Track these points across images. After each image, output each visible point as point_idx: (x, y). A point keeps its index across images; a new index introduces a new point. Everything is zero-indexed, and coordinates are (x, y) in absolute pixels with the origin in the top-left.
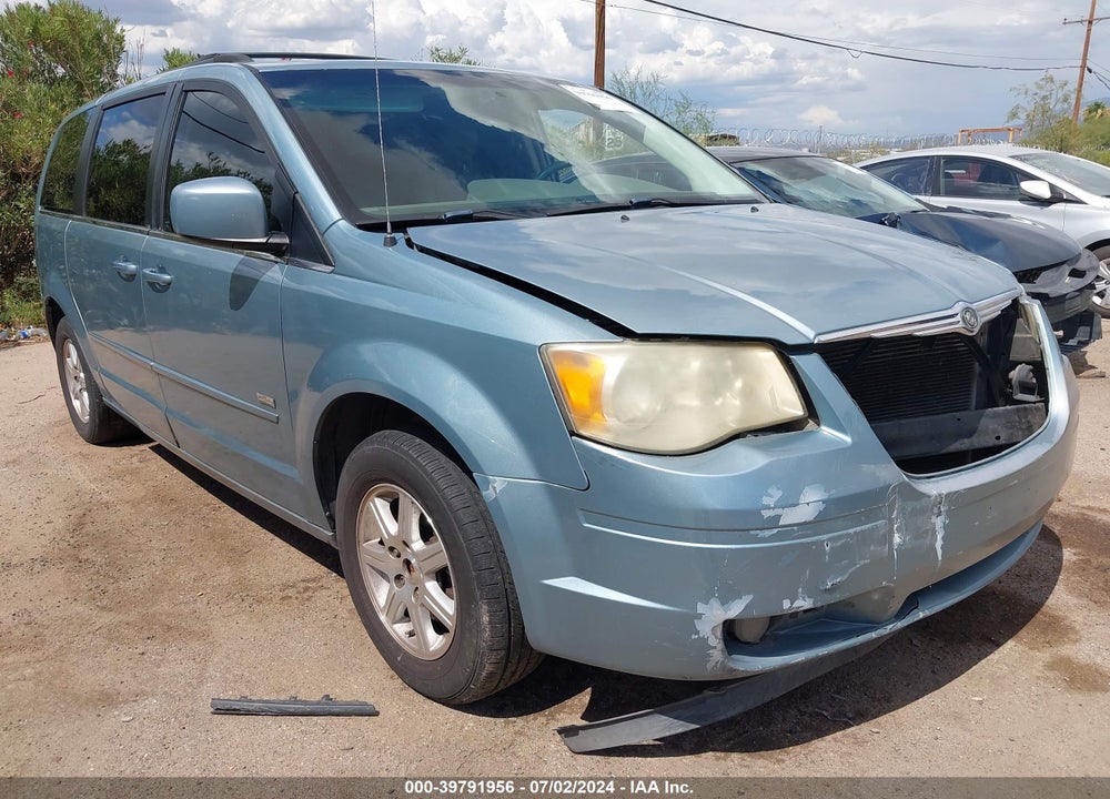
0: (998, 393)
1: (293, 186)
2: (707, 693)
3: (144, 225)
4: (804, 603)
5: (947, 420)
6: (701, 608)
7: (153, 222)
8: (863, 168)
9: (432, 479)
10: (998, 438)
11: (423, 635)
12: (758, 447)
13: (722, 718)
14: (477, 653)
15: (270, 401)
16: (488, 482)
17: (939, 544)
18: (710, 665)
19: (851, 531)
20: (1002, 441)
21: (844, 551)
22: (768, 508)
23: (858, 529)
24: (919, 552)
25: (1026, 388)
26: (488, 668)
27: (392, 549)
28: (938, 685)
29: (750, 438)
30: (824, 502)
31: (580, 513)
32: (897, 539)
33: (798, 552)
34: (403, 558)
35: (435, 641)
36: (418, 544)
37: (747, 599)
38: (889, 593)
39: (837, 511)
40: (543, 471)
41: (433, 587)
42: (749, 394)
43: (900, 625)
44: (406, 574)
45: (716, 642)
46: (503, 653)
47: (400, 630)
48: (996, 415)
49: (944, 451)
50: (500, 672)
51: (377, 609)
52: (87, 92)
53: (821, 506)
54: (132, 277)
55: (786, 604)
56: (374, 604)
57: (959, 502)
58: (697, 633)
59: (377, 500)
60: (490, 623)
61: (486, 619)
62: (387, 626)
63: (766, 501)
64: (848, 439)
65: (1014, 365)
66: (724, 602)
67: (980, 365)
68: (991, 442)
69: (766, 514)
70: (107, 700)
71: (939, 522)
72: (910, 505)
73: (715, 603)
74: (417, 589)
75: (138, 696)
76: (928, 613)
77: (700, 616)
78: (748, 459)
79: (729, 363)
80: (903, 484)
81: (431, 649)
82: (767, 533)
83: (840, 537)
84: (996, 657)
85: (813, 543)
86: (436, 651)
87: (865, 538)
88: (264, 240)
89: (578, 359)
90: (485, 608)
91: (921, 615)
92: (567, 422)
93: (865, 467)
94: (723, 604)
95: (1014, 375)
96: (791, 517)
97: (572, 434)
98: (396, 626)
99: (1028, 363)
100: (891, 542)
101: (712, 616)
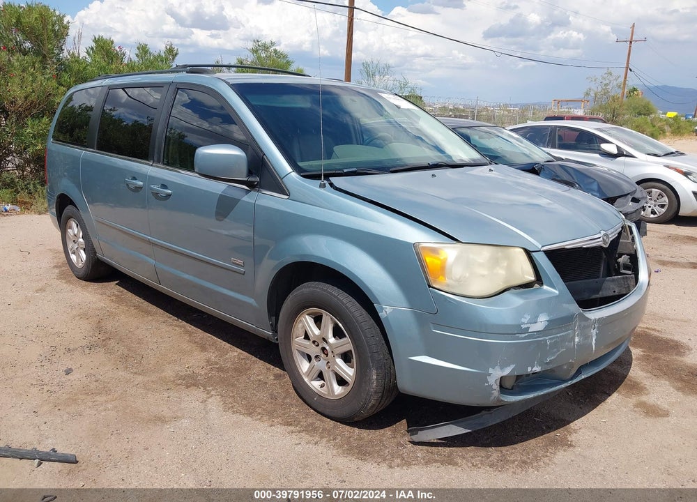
0: (613, 270)
1: (262, 151)
2: (483, 412)
3: (147, 160)
4: (537, 369)
5: (591, 282)
6: (491, 371)
7: (156, 159)
8: (511, 130)
9: (347, 307)
10: (614, 292)
11: (331, 385)
12: (517, 294)
13: (490, 424)
14: (368, 394)
15: (241, 262)
16: (382, 309)
17: (594, 342)
18: (492, 398)
19: (558, 335)
20: (616, 293)
21: (555, 345)
22: (524, 324)
23: (561, 334)
24: (585, 346)
25: (626, 267)
26: (373, 402)
27: (314, 342)
28: (584, 414)
29: (513, 290)
30: (548, 321)
31: (431, 325)
32: (577, 339)
33: (536, 344)
34: (320, 346)
35: (338, 390)
36: (332, 340)
37: (512, 366)
38: (571, 365)
39: (553, 325)
40: (412, 304)
41: (340, 361)
42: (509, 268)
43: (574, 381)
44: (323, 355)
45: (496, 387)
46: (380, 394)
47: (316, 385)
48: (613, 280)
49: (591, 298)
50: (377, 404)
51: (302, 374)
52: (49, 62)
53: (547, 323)
54: (138, 189)
55: (529, 369)
56: (300, 371)
57: (603, 322)
58: (488, 382)
59: (307, 316)
60: (377, 379)
61: (375, 377)
62: (307, 383)
63: (524, 320)
64: (557, 292)
65: (620, 255)
66: (502, 368)
67: (606, 255)
68: (611, 294)
69: (523, 326)
70: (160, 420)
71: (594, 332)
72: (583, 323)
73: (497, 368)
74: (328, 362)
75: (176, 418)
76: (586, 376)
77: (490, 375)
78: (515, 301)
79: (500, 254)
80: (580, 314)
81: (336, 394)
82: (523, 336)
83: (554, 338)
84: (610, 400)
85: (541, 341)
86: (338, 395)
87: (563, 339)
88: (246, 179)
89: (434, 251)
90: (374, 372)
91: (583, 377)
92: (428, 281)
93: (564, 305)
94: (501, 369)
95: (620, 260)
96: (535, 328)
97: (430, 286)
98: (312, 382)
99: (627, 255)
100: (574, 341)
101: (496, 374)
